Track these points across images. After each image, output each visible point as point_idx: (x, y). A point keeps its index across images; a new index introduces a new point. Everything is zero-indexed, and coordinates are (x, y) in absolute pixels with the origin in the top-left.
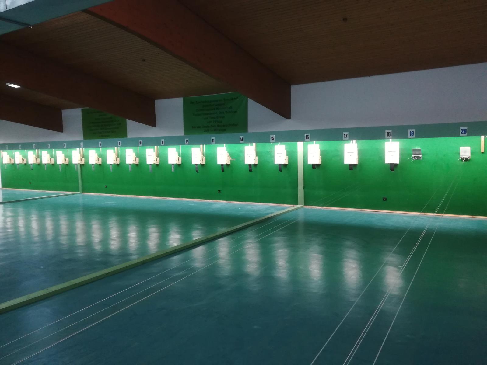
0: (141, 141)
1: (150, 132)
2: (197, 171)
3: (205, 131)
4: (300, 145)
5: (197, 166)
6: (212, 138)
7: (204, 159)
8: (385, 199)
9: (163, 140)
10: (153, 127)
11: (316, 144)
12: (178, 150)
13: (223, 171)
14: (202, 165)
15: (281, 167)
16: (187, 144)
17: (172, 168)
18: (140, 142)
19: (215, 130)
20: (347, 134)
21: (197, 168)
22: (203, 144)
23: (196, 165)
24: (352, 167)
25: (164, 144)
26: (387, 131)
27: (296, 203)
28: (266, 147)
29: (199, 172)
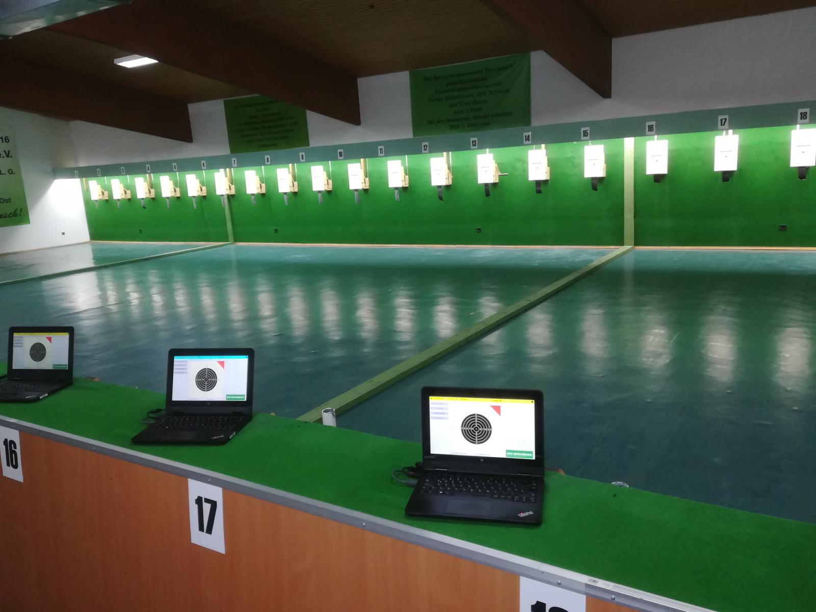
0: (342, 150)
1: (353, 135)
2: (441, 198)
3: (452, 127)
4: (629, 143)
5: (440, 189)
6: (472, 139)
7: (451, 177)
8: (783, 228)
9: (382, 147)
10: (355, 126)
11: (658, 139)
12: (403, 164)
13: (488, 194)
14: (447, 187)
15: (596, 183)
16: (426, 151)
17: (396, 194)
18: (341, 153)
19: (469, 125)
20: (726, 119)
21: (440, 192)
22: (447, 151)
23: (439, 187)
24: (727, 176)
25: (383, 154)
26: (800, 111)
27: (621, 243)
28: (566, 149)
29: (443, 198)
